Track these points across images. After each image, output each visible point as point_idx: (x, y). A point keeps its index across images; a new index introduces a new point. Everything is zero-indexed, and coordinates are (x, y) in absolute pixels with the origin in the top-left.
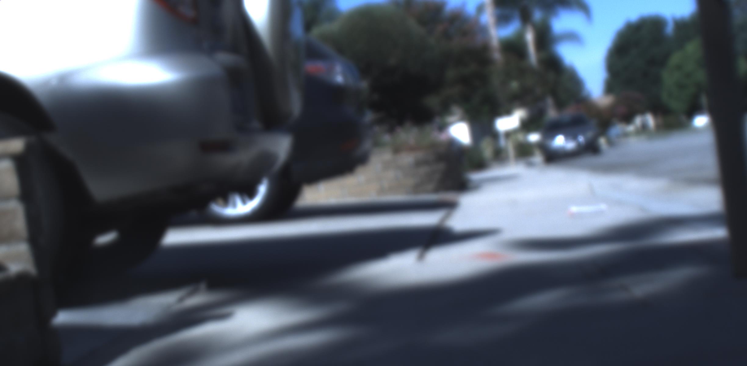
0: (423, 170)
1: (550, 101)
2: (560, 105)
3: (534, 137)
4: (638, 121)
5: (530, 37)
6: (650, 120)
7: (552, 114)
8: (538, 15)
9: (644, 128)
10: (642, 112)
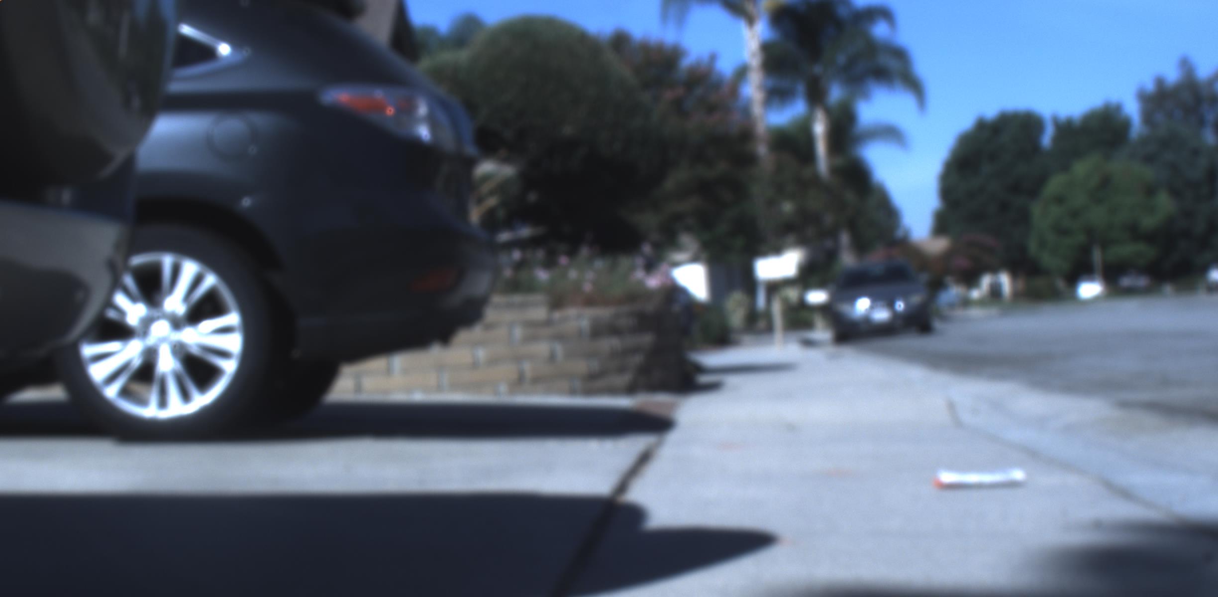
1: (845, 238)
2: (861, 246)
3: (817, 297)
4: (986, 281)
5: (819, 128)
6: (1005, 280)
7: (848, 260)
8: (836, 93)
9: (995, 293)
10: (994, 269)
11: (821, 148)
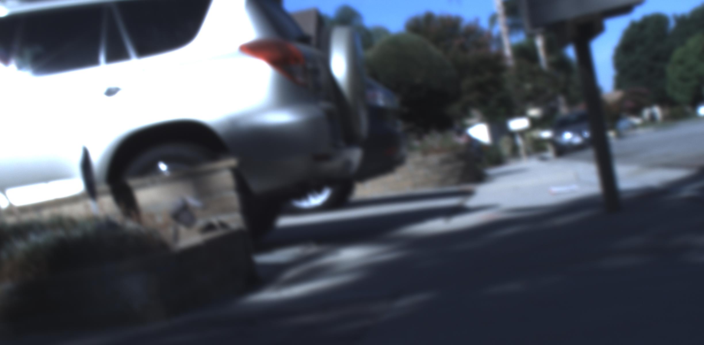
0: (447, 167)
1: (561, 99)
2: (571, 102)
3: (546, 134)
4: (646, 113)
5: (539, 42)
6: (657, 111)
7: (564, 111)
9: (653, 118)
10: (650, 105)
11: (542, 53)
